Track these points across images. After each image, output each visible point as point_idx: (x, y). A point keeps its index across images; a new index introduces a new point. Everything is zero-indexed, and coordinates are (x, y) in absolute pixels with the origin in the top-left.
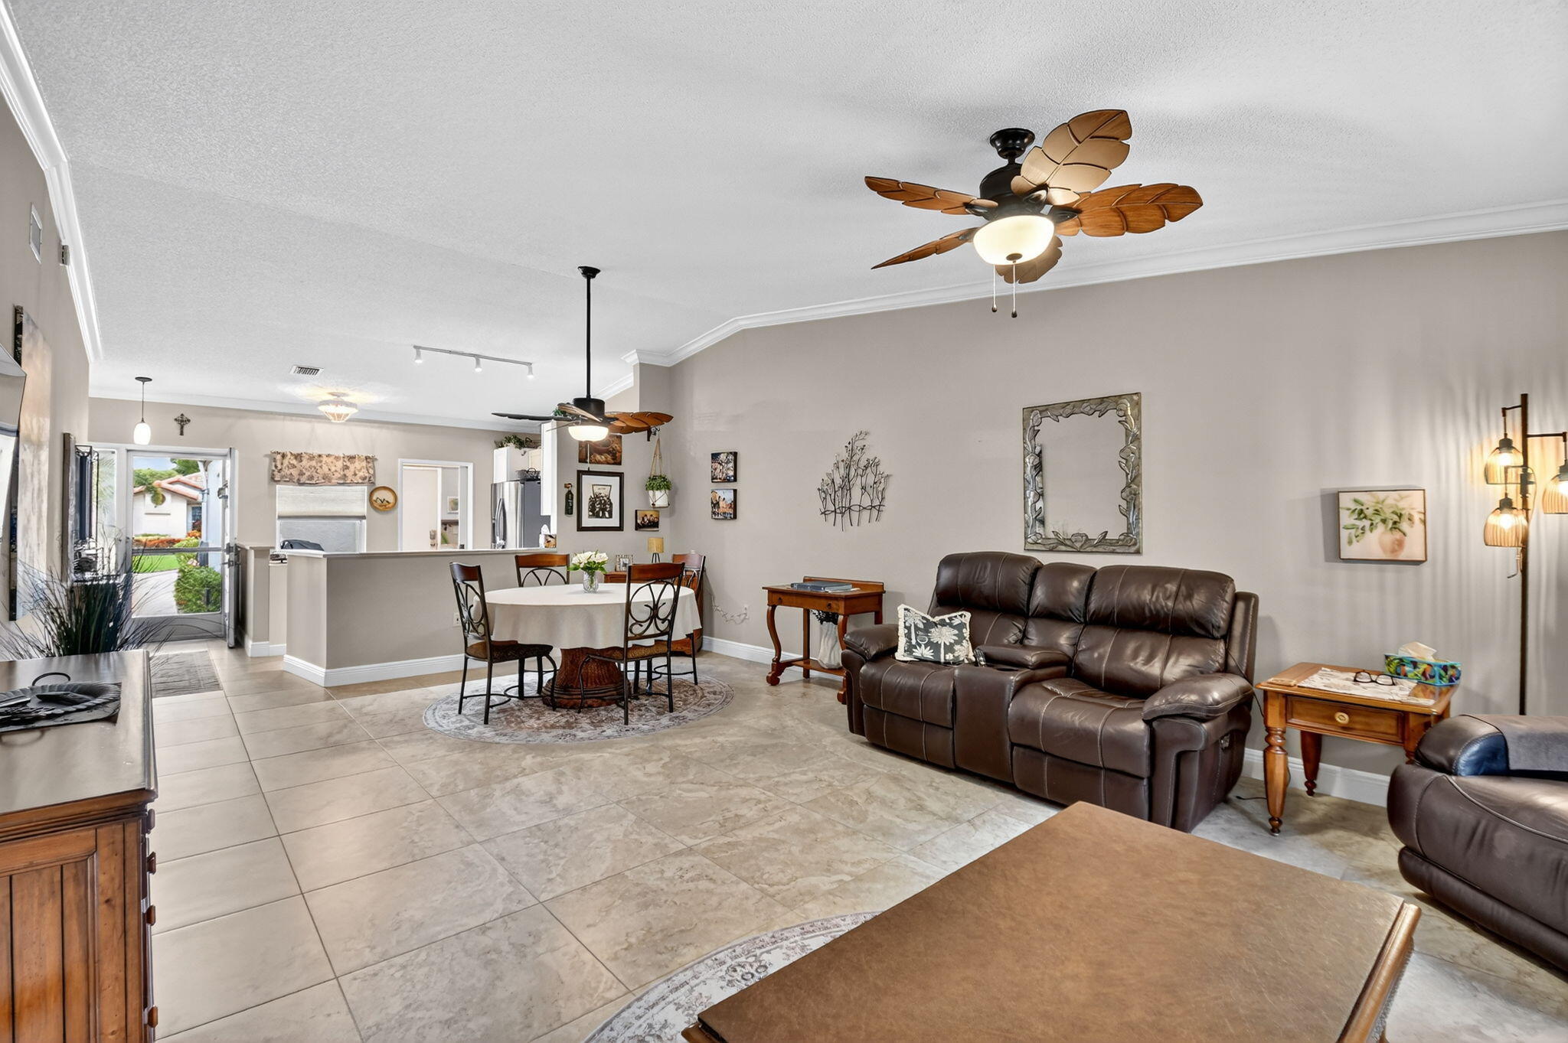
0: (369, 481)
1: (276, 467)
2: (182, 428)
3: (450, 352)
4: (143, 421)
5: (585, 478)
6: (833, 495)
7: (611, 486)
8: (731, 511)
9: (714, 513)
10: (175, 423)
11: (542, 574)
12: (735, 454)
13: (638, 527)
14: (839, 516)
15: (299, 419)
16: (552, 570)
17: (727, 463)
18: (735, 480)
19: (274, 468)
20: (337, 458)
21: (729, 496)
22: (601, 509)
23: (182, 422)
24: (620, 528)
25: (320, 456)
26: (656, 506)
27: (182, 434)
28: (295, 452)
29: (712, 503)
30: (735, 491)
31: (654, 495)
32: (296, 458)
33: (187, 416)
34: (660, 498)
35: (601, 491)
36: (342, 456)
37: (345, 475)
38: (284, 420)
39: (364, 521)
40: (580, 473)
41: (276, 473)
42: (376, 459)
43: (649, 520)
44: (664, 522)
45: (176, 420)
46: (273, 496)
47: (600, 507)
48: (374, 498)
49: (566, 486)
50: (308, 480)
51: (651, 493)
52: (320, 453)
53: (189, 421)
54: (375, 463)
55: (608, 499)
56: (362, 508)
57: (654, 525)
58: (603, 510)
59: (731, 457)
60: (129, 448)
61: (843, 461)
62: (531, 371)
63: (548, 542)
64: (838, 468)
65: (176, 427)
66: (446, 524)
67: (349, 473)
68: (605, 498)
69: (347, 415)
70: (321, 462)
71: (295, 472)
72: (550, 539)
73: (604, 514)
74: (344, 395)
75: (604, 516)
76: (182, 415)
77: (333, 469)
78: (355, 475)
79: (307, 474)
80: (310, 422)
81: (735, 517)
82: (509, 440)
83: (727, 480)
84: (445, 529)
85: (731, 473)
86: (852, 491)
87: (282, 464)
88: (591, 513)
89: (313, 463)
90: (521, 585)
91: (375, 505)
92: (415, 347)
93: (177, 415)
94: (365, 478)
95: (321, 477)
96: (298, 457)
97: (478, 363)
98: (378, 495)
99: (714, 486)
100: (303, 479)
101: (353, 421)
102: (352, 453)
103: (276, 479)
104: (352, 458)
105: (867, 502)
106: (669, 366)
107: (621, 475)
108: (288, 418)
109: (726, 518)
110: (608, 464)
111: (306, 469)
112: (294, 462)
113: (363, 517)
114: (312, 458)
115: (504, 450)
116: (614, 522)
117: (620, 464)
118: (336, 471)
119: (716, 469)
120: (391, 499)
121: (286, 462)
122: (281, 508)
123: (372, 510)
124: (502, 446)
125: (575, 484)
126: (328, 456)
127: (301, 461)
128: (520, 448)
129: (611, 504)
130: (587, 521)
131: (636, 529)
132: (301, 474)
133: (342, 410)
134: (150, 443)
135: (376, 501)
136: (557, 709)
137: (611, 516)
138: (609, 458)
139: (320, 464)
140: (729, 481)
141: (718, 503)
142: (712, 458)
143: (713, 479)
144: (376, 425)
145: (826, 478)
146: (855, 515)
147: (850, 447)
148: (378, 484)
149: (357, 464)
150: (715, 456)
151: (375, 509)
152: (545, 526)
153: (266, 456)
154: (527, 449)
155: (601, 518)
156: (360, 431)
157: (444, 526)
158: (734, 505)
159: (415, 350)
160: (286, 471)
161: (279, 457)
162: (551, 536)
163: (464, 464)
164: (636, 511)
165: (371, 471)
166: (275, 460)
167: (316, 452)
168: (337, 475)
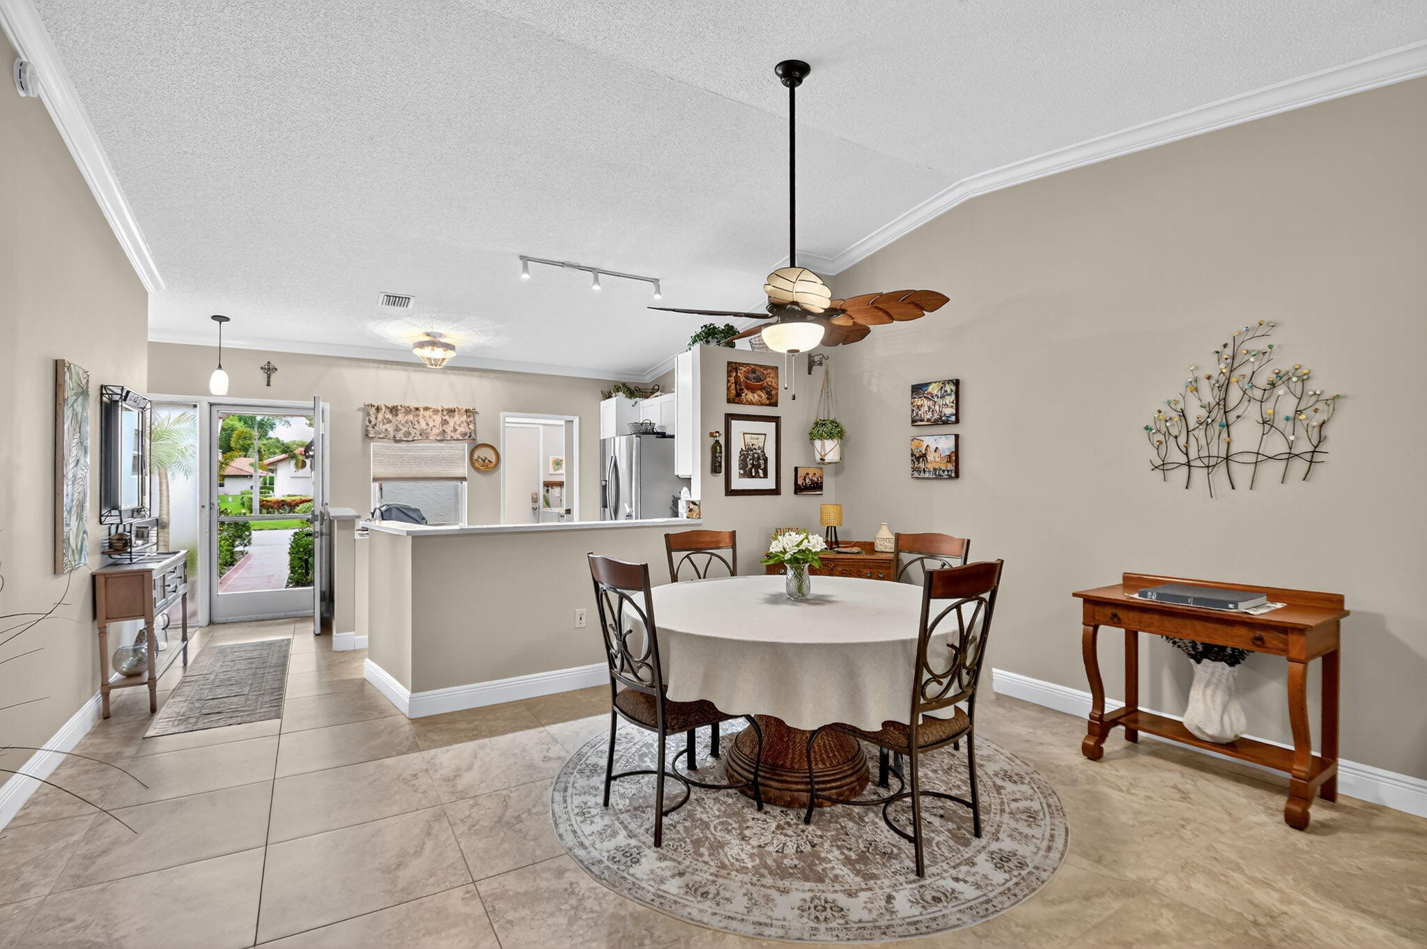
0: (470, 437)
1: (370, 422)
2: (269, 378)
3: (563, 264)
4: (220, 367)
5: (735, 424)
6: (1182, 440)
7: (765, 435)
8: (951, 467)
9: (914, 469)
10: (262, 371)
11: (700, 559)
12: (957, 383)
13: (798, 489)
14: (1199, 475)
15: (394, 367)
16: (712, 554)
17: (942, 397)
18: (957, 421)
19: (368, 424)
20: (436, 412)
21: (946, 445)
22: (753, 465)
23: (269, 370)
24: (776, 492)
25: (417, 409)
26: (826, 461)
27: (268, 384)
28: (390, 405)
29: (912, 455)
30: (957, 437)
31: (823, 446)
32: (391, 412)
33: (274, 364)
34: (830, 449)
35: (755, 442)
36: (440, 409)
37: (444, 431)
38: (378, 368)
39: (465, 483)
40: (729, 417)
41: (370, 429)
42: (477, 413)
43: (812, 480)
44: (828, 483)
45: (262, 368)
46: (366, 454)
47: (754, 464)
48: (475, 457)
49: (712, 435)
50: (405, 437)
51: (818, 443)
52: (416, 406)
53: (276, 369)
54: (477, 416)
55: (763, 451)
56: (463, 469)
57: (817, 486)
58: (757, 467)
59: (949, 388)
60: (212, 401)
61: (1209, 378)
62: (658, 291)
63: (691, 510)
64: (1196, 389)
65: (262, 377)
66: (548, 487)
67: (449, 429)
68: (759, 451)
69: (444, 359)
70: (418, 416)
71: (390, 428)
72: (692, 506)
73: (757, 472)
74: (441, 335)
75: (757, 476)
76: (269, 363)
77: (431, 424)
78: (455, 430)
79: (404, 429)
80: (406, 370)
81: (957, 476)
82: (618, 389)
83: (942, 421)
84: (548, 491)
85: (949, 411)
86: (1232, 429)
87: (376, 418)
88: (742, 472)
89: (410, 417)
90: (674, 579)
91: (477, 465)
92: (522, 258)
93: (264, 363)
94: (465, 434)
95: (418, 433)
96: (394, 410)
97: (596, 280)
98: (481, 453)
99: (915, 431)
100: (399, 435)
101: (452, 369)
102: (452, 406)
103: (370, 436)
104: (451, 412)
105: (1276, 445)
106: (833, 274)
107: (776, 420)
108: (382, 366)
109: (939, 477)
110: (762, 405)
111: (403, 425)
112: (389, 416)
113: (464, 479)
114: (408, 411)
115: (612, 401)
116: (769, 483)
117: (775, 404)
118: (434, 426)
119: (919, 407)
120: (493, 459)
121: (380, 416)
122: (376, 470)
123: (472, 469)
124: (610, 397)
125: (722, 431)
126: (426, 409)
127: (397, 415)
128: (630, 398)
129: (766, 460)
130: (738, 483)
131: (796, 493)
132: (397, 430)
133: (438, 353)
134: (229, 394)
135: (476, 460)
136: (767, 807)
137: (766, 476)
138: (764, 396)
139: (416, 419)
140: (946, 423)
141: (924, 456)
142: (913, 392)
143: (913, 421)
144: (477, 374)
145: (1165, 408)
146: (1242, 473)
147: (1228, 352)
148: (480, 441)
149: (457, 419)
150: (918, 389)
151: (477, 469)
152: (685, 489)
153: (359, 409)
154: (637, 399)
155: (753, 477)
156: (458, 380)
157: (546, 488)
158: (955, 457)
159: (520, 263)
160: (381, 427)
161: (373, 410)
162: (694, 503)
163: (569, 418)
164: (796, 469)
165: (471, 426)
166: (368, 414)
167: (413, 405)
168: (436, 431)
